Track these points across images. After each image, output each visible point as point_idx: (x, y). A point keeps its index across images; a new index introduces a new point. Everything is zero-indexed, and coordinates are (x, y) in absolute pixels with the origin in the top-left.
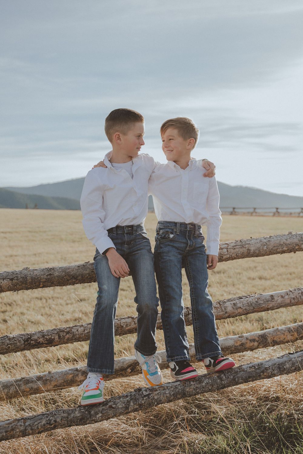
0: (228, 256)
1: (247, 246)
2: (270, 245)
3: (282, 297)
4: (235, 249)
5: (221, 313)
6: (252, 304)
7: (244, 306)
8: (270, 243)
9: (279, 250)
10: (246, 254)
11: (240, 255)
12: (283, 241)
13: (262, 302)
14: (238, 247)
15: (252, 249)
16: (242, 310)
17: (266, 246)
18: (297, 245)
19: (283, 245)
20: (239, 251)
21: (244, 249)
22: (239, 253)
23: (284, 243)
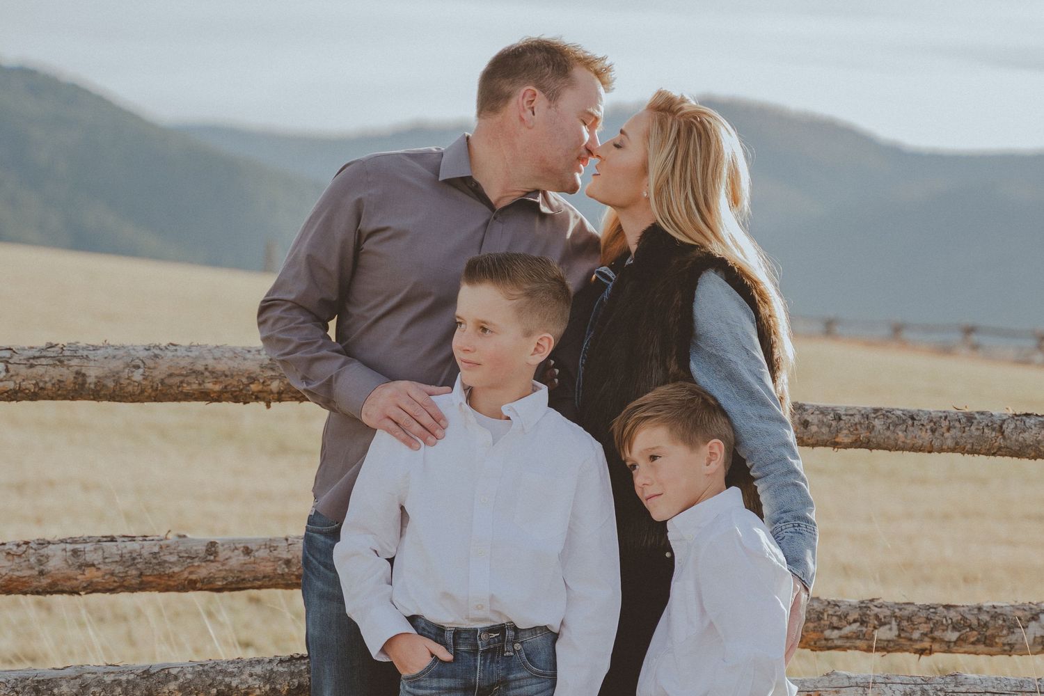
0: (10, 385)
1: (75, 362)
2: (154, 368)
3: (247, 551)
4: (32, 366)
5: (27, 573)
6: (134, 559)
7: (107, 560)
8: (156, 363)
9: (186, 388)
10: (72, 385)
11: (49, 386)
12: (204, 363)
13: (173, 558)
14: (44, 361)
15: (93, 373)
16: (100, 574)
17: (141, 371)
18: (253, 379)
19: (202, 374)
20: (49, 373)
21: (64, 370)
22: (47, 379)
23: (206, 369)
